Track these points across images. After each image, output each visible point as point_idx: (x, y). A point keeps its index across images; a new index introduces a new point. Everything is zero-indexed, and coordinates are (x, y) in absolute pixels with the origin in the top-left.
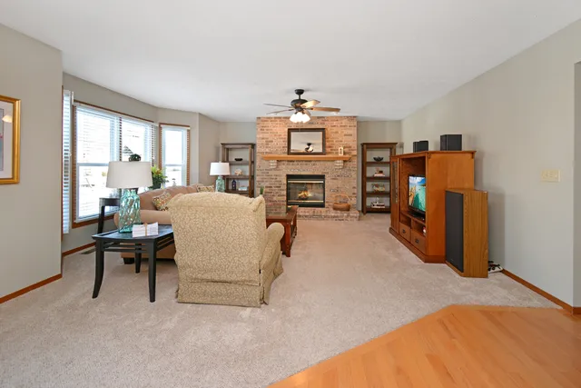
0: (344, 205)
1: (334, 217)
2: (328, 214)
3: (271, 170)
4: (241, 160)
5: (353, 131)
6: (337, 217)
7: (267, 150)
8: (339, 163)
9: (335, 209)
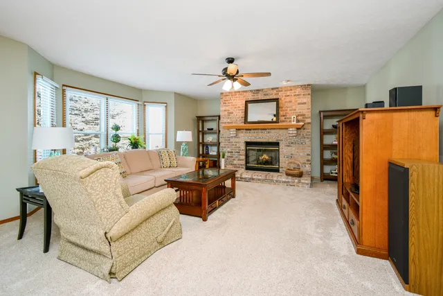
0: (296, 172)
1: (285, 182)
2: (279, 179)
3: (232, 137)
4: (212, 129)
5: (307, 99)
6: (288, 182)
7: (229, 120)
8: (292, 131)
9: (288, 174)
